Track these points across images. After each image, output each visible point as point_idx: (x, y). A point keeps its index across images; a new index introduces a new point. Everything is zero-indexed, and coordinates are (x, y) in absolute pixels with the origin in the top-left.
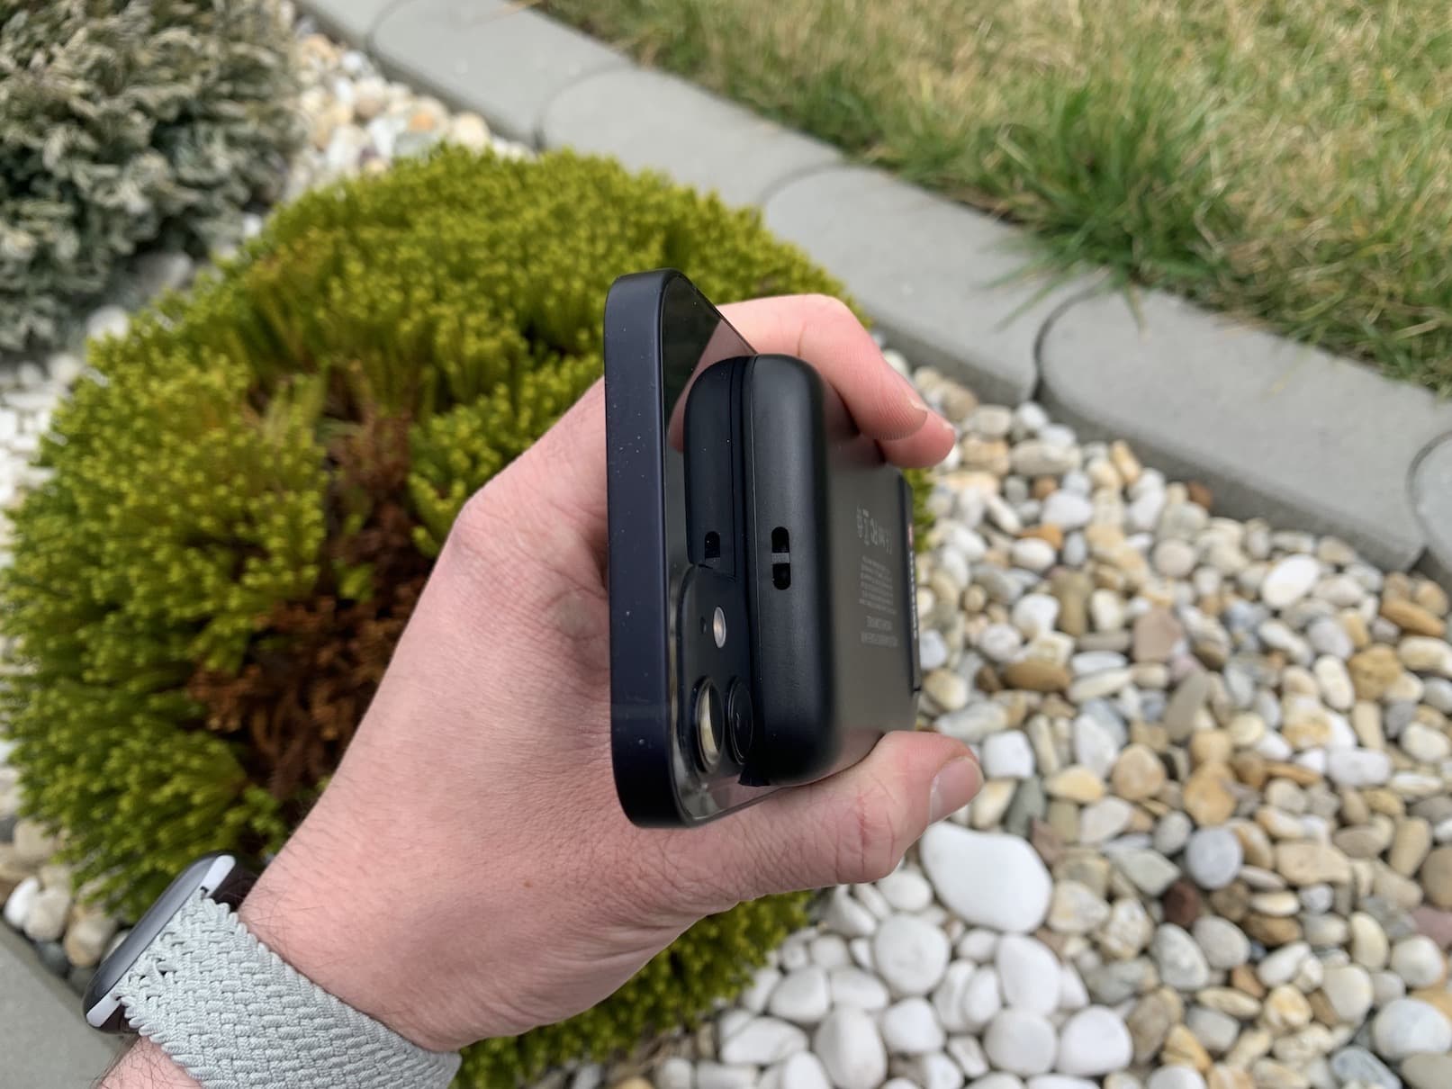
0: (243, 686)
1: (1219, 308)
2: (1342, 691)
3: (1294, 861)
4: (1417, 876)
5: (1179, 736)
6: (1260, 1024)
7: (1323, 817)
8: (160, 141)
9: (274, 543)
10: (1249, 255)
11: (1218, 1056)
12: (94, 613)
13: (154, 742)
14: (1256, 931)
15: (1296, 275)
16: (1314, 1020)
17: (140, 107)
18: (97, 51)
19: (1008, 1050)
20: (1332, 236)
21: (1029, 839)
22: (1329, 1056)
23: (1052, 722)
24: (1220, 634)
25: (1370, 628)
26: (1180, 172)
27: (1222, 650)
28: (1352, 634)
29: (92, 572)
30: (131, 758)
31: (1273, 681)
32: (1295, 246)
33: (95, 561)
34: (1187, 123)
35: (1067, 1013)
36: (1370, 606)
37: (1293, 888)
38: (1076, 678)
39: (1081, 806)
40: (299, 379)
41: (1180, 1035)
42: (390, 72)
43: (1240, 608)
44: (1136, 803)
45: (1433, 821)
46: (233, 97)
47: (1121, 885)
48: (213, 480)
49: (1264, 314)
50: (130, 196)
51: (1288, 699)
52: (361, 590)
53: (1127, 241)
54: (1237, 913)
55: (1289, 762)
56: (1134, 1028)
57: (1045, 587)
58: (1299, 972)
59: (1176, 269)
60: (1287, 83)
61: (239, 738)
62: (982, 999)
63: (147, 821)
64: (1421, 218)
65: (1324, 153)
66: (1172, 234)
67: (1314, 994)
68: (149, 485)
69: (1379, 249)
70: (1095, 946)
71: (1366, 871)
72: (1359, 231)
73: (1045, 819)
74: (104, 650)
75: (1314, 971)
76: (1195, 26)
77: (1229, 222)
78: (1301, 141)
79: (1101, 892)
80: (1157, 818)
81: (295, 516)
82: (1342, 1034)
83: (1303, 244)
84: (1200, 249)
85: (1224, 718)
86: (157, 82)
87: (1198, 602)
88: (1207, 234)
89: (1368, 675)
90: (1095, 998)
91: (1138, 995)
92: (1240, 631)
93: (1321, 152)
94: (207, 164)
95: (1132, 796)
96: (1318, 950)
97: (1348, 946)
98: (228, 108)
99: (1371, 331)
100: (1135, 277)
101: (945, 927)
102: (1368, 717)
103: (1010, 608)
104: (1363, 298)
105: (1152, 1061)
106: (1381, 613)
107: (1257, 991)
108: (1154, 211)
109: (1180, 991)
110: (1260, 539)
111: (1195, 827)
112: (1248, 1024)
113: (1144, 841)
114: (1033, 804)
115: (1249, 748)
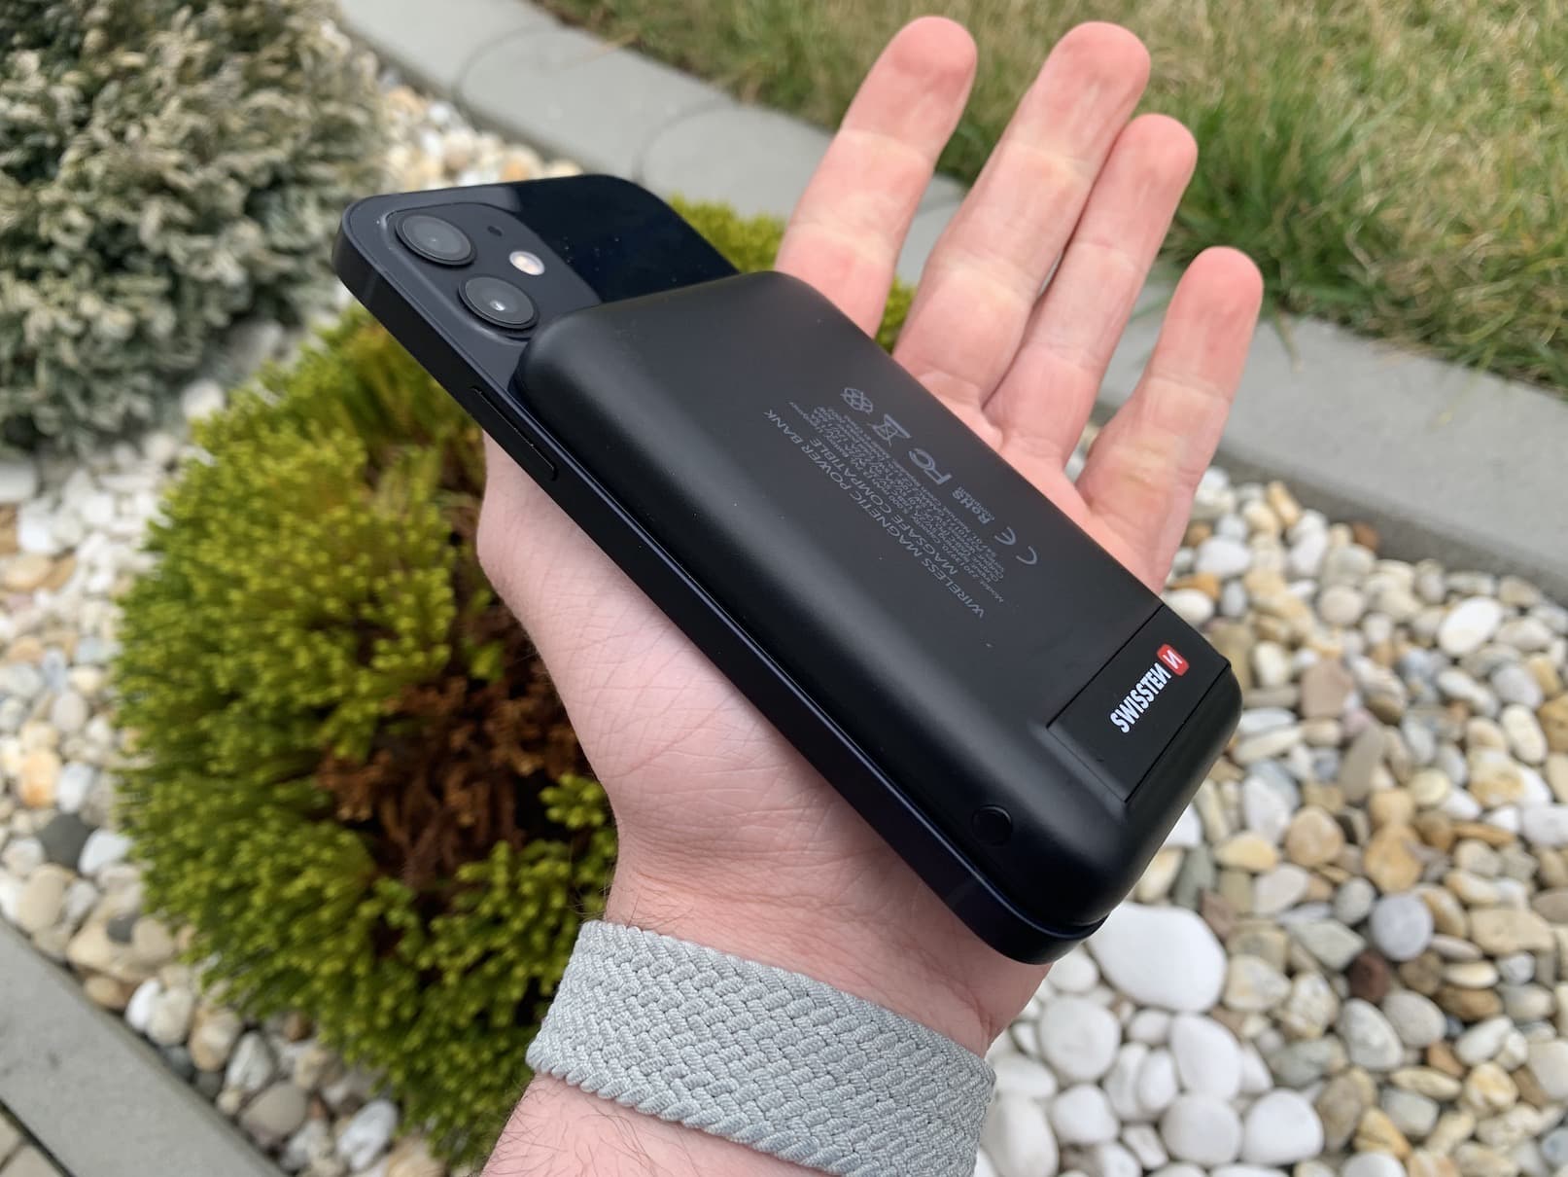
0: (374, 774)
1: (1378, 334)
2: (1533, 743)
3: (1489, 928)
5: (1356, 796)
6: (1461, 1105)
7: (1518, 879)
8: (252, 209)
9: (405, 624)
10: (1407, 276)
11: (1416, 1141)
12: (219, 701)
13: (283, 834)
14: (1452, 1004)
15: (1461, 296)
16: (1520, 1099)
17: (234, 175)
18: (191, 120)
19: (1188, 1138)
20: (1498, 251)
21: (1200, 911)
22: (1538, 1138)
23: (1218, 785)
24: (1395, 685)
25: (1560, 673)
26: (1327, 190)
27: (1398, 703)
28: (1541, 682)
29: (213, 660)
30: (262, 852)
31: (1456, 734)
32: (1457, 264)
33: (215, 648)
34: (1334, 138)
35: (1250, 1097)
36: (1558, 649)
37: (1490, 958)
38: (1242, 737)
39: (1254, 875)
40: (414, 452)
41: (1374, 1119)
42: (478, 122)
43: (1416, 657)
44: (1313, 870)
46: (326, 158)
47: (1301, 958)
48: (337, 562)
49: (1427, 339)
50: (227, 268)
51: (1473, 754)
52: (493, 669)
53: (1274, 268)
54: (1431, 986)
55: (1478, 821)
56: (1323, 1111)
58: (1501, 1048)
59: (1329, 295)
60: (1439, 88)
61: (369, 828)
62: (1158, 1084)
63: (279, 916)
65: (1483, 163)
66: (1323, 257)
67: (1518, 1071)
68: (271, 569)
69: (1551, 264)
70: (1277, 1024)
72: (1527, 245)
73: (1216, 890)
74: (229, 739)
75: (1517, 1046)
76: (1335, 31)
77: (1382, 241)
78: (1458, 149)
79: (1280, 966)
80: (1336, 886)
81: (423, 595)
82: (1552, 1115)
83: (1468, 260)
84: (1354, 271)
85: (1404, 775)
86: (250, 148)
87: (1369, 651)
88: (1361, 255)
89: (1561, 724)
90: (1279, 1081)
91: (1326, 1077)
92: (1417, 681)
93: (1481, 162)
94: (300, 229)
95: (1312, 861)
96: (1521, 1024)
97: (1554, 1018)
98: (320, 171)
99: (1545, 352)
100: (1285, 304)
101: (1113, 1008)
104: (1535, 316)
105: (1345, 1148)
107: (1456, 1070)
108: (1300, 231)
109: (1371, 1072)
110: (1434, 583)
111: (1379, 894)
112: (1447, 1105)
113: (1322, 910)
114: (1202, 874)
115: (1433, 807)
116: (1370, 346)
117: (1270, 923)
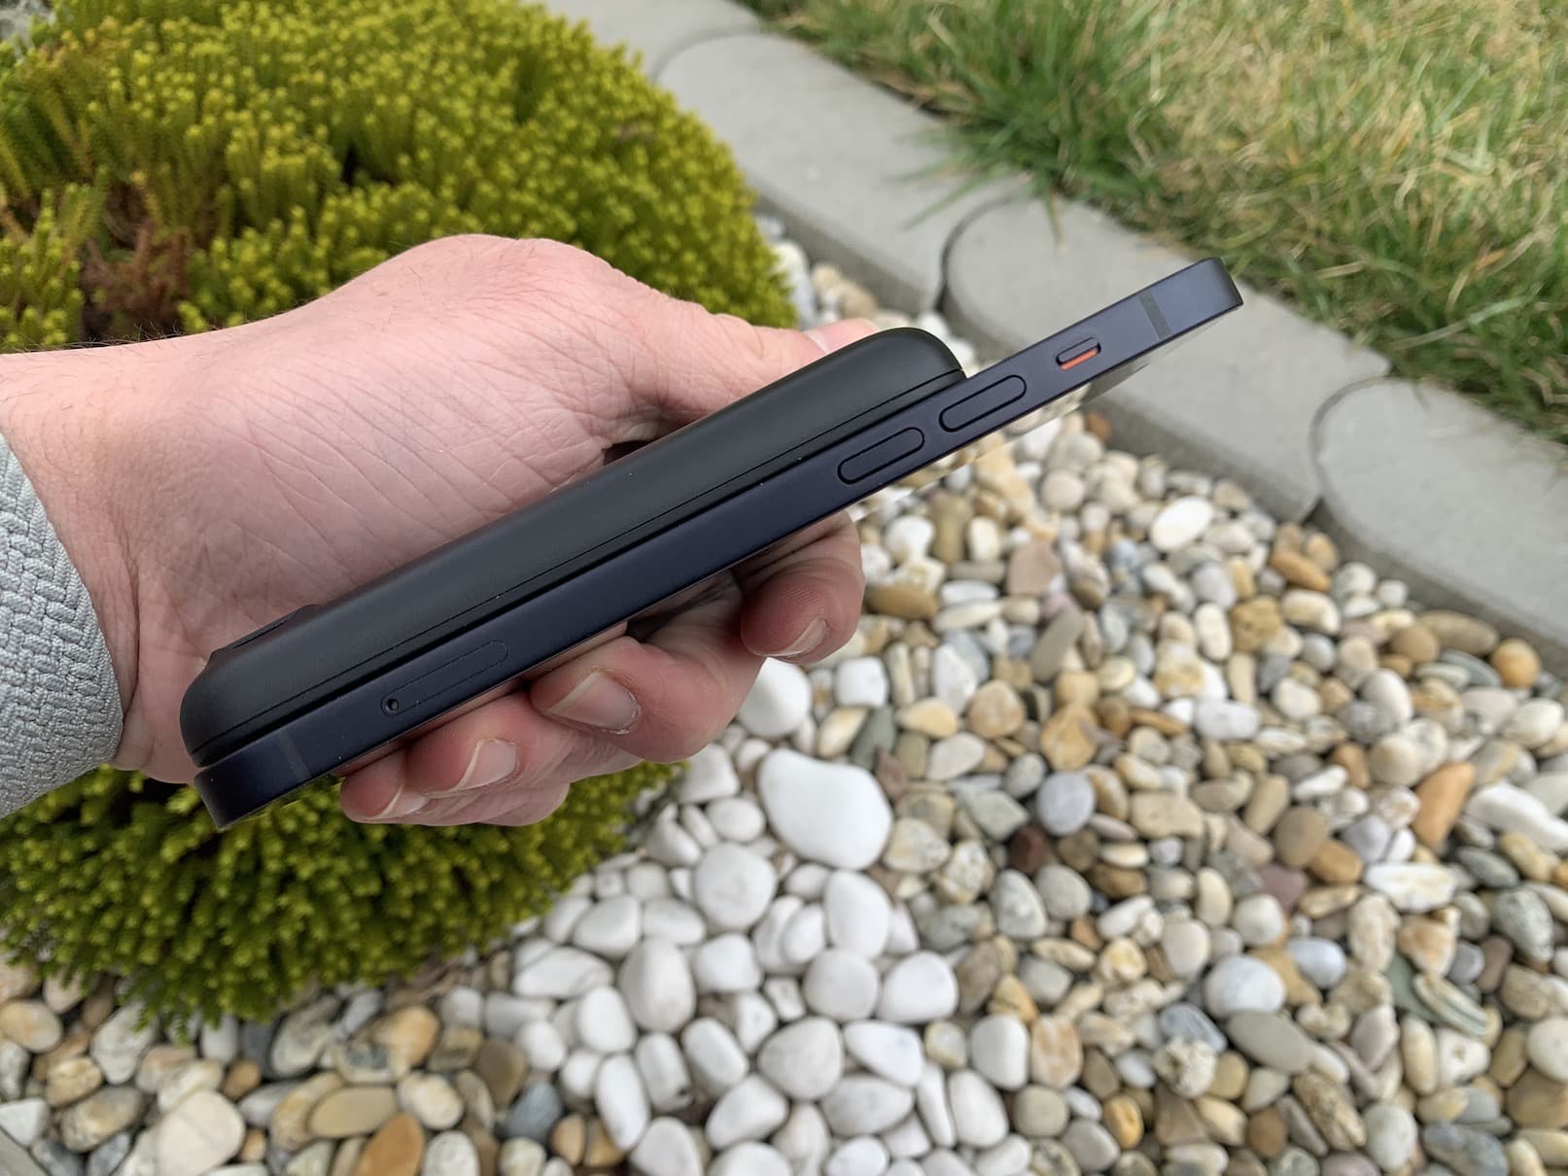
1: (1141, 228)
2: (1220, 642)
3: (1149, 813)
4: (1271, 835)
5: (1045, 675)
6: (1093, 976)
7: (1183, 769)
10: (1181, 176)
11: (1046, 1008)
14: (1101, 882)
15: (1224, 200)
16: (1148, 975)
19: (825, 995)
20: (1265, 161)
21: (873, 772)
22: (1158, 1011)
23: (912, 652)
24: (1101, 573)
25: (1257, 578)
26: (1117, 77)
27: (1101, 591)
28: (1237, 584)
31: (1151, 625)
32: (1227, 168)
34: (1132, 22)
35: (892, 957)
36: (1259, 555)
37: (1145, 840)
38: (943, 608)
39: (933, 741)
40: (69, 189)
41: (1010, 986)
43: (1126, 547)
44: (991, 742)
45: (1294, 780)
47: (966, 825)
49: (1189, 240)
51: (1164, 644)
53: (1052, 146)
54: (1084, 863)
55: (1157, 710)
56: (962, 975)
57: (923, 509)
58: (1139, 926)
59: (1101, 180)
62: (805, 937)
64: (1358, 153)
65: (1270, 75)
66: (1103, 143)
67: (1153, 950)
69: (1311, 180)
70: (932, 889)
71: (1218, 826)
72: (1293, 160)
73: (893, 752)
75: (1154, 924)
77: (1166, 140)
78: (1251, 59)
79: (945, 833)
80: (1011, 759)
82: (1175, 990)
83: (1236, 168)
84: (1131, 162)
85: (1095, 660)
87: (1082, 537)
88: (1141, 148)
89: (1248, 626)
90: (925, 943)
91: (971, 942)
92: (1122, 571)
93: (1268, 74)
95: (989, 734)
96: (1162, 905)
97: (1193, 902)
99: (1295, 269)
100: (1059, 186)
101: (774, 860)
102: (1243, 670)
103: (884, 530)
104: (1288, 232)
105: (978, 1011)
106: (1270, 563)
107: (1093, 943)
108: (1084, 115)
109: (1014, 940)
110: (1155, 480)
111: (1050, 770)
112: (1081, 977)
113: (995, 781)
114: (883, 734)
115: (1116, 693)
116: (1133, 239)
117: (942, 789)
